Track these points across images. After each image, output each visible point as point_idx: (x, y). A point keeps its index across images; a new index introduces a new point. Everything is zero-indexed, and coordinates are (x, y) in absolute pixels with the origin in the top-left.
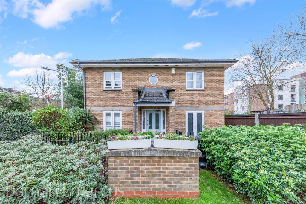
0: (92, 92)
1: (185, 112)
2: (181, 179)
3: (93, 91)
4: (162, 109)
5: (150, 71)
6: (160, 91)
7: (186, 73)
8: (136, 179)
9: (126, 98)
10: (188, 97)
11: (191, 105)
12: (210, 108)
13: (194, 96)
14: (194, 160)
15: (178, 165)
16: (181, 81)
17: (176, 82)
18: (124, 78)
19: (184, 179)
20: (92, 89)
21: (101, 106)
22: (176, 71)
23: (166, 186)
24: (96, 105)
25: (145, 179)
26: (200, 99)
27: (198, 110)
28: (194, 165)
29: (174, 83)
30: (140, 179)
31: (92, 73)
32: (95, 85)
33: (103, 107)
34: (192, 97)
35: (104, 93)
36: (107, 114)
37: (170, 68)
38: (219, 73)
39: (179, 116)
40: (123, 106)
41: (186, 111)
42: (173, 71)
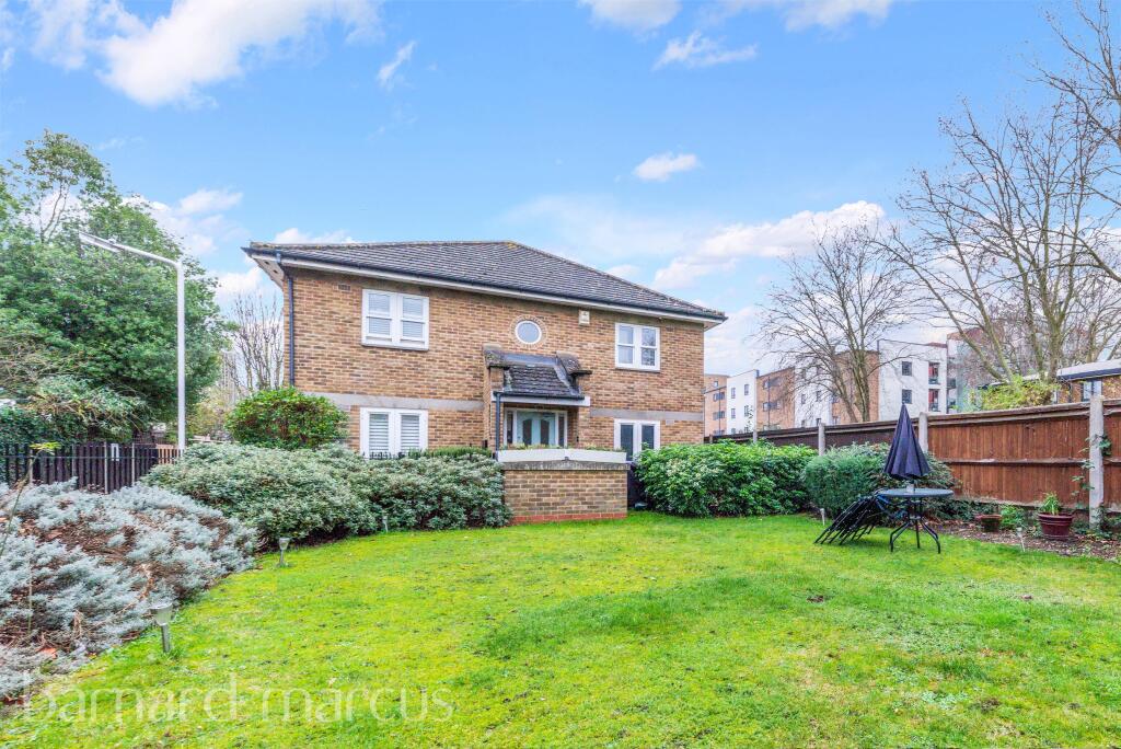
0: (319, 347)
1: (613, 422)
2: (605, 498)
3: (321, 344)
4: (557, 412)
5: (517, 307)
6: (547, 364)
7: (617, 325)
8: (545, 499)
9: (442, 373)
10: (622, 387)
11: (629, 405)
12: (672, 417)
13: (636, 385)
14: (621, 475)
15: (601, 481)
16: (602, 344)
17: (591, 345)
18: (436, 318)
19: (609, 499)
20: (320, 337)
21: (351, 393)
22: (591, 318)
23: (585, 507)
24: (334, 389)
25: (558, 499)
26: (649, 392)
27: (646, 419)
28: (622, 481)
29: (585, 347)
30: (552, 499)
31: (320, 286)
32: (331, 327)
33: (361, 396)
34: (632, 386)
35: (366, 354)
36: (374, 416)
37: (575, 310)
38: (692, 337)
39: (598, 432)
40: (433, 395)
41: (616, 420)
42: (584, 317)
